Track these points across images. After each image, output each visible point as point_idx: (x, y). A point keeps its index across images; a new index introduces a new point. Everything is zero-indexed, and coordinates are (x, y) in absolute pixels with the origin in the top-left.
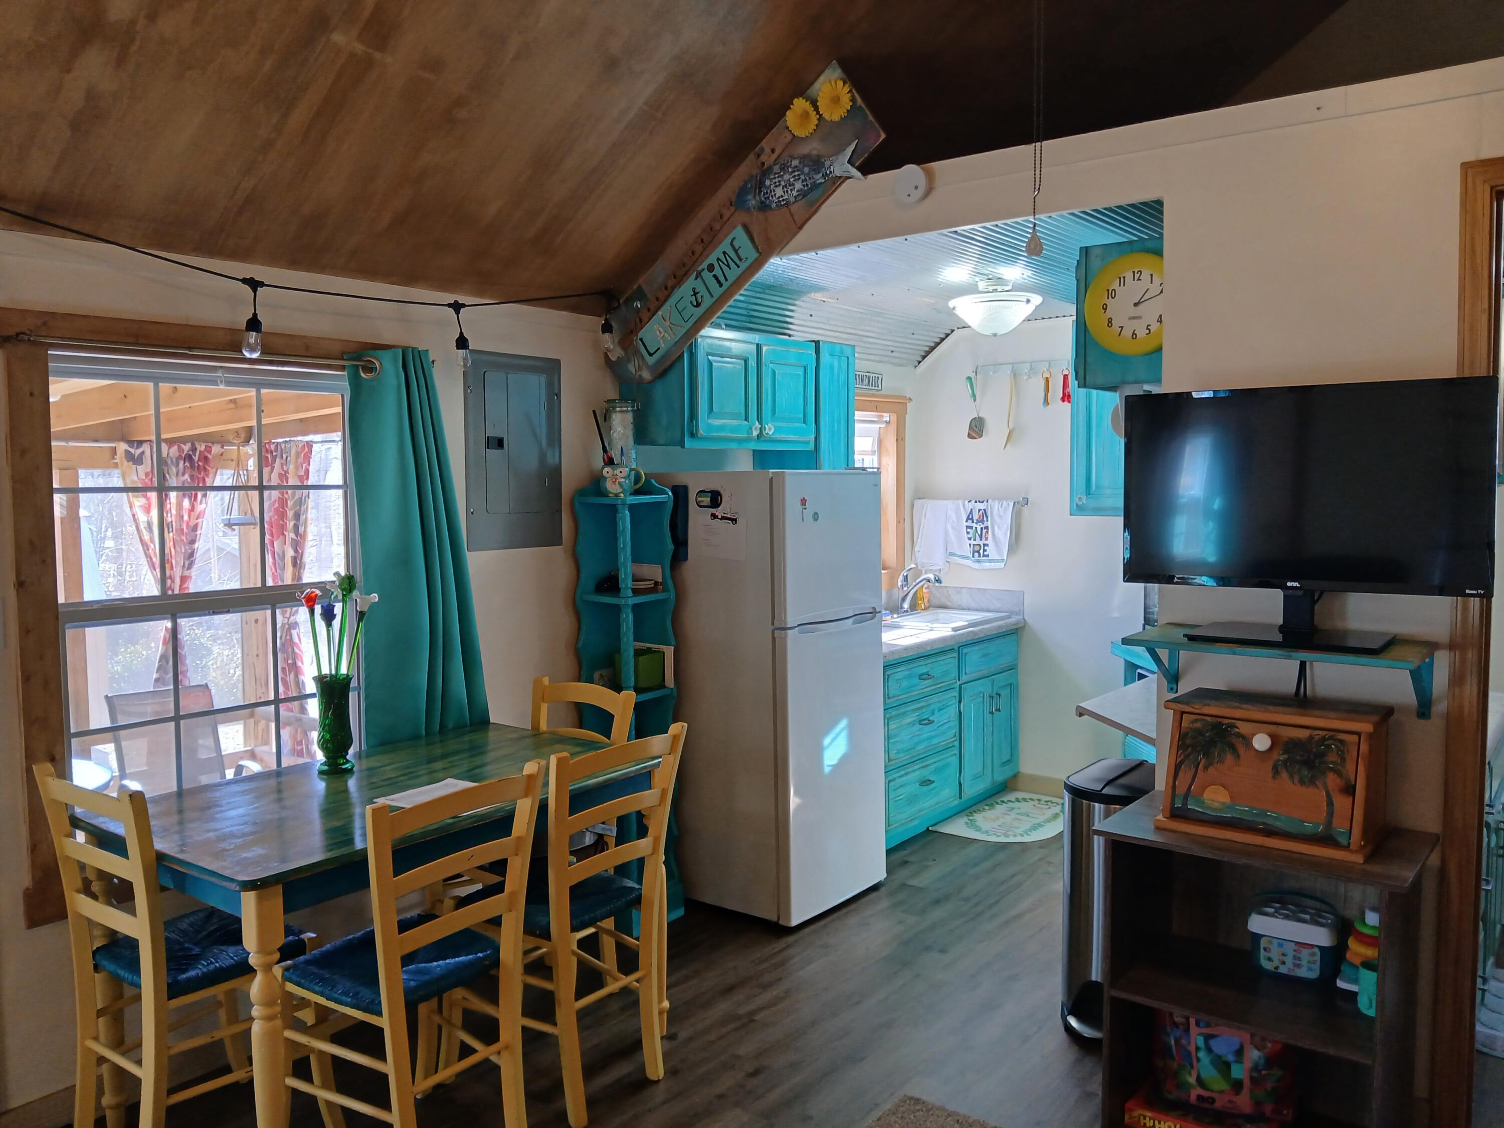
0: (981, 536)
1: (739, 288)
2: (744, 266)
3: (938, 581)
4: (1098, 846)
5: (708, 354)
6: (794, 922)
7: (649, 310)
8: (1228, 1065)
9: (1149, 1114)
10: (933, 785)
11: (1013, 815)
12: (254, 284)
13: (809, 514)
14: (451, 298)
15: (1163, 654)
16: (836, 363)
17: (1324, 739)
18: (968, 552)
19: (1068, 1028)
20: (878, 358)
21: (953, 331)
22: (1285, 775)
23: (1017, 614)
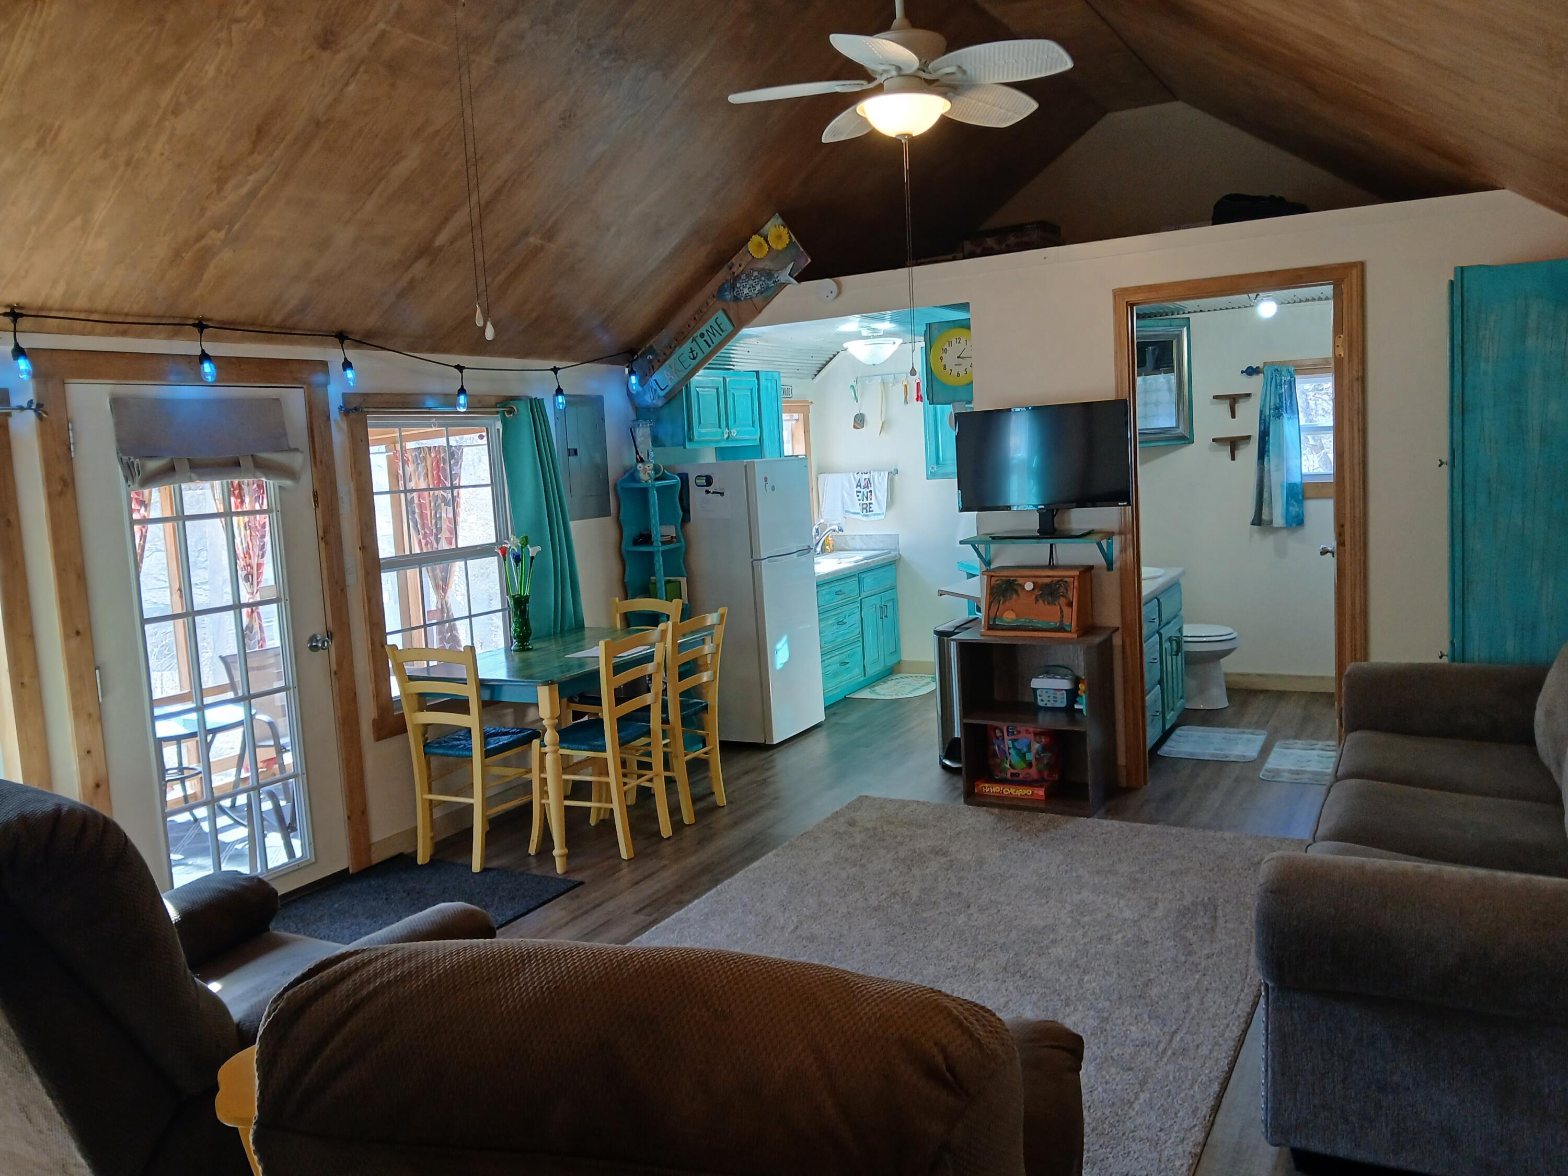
0: (867, 498)
1: (721, 348)
2: (724, 335)
3: (841, 530)
4: (953, 648)
5: (696, 387)
6: (775, 742)
7: (659, 361)
8: (1024, 755)
9: (987, 785)
10: (848, 666)
11: (900, 685)
12: (460, 368)
13: (769, 487)
14: (551, 364)
15: (982, 548)
16: (769, 384)
17: (1058, 581)
18: (858, 509)
19: (945, 767)
20: (788, 375)
21: (838, 353)
22: (1041, 601)
23: (896, 549)
